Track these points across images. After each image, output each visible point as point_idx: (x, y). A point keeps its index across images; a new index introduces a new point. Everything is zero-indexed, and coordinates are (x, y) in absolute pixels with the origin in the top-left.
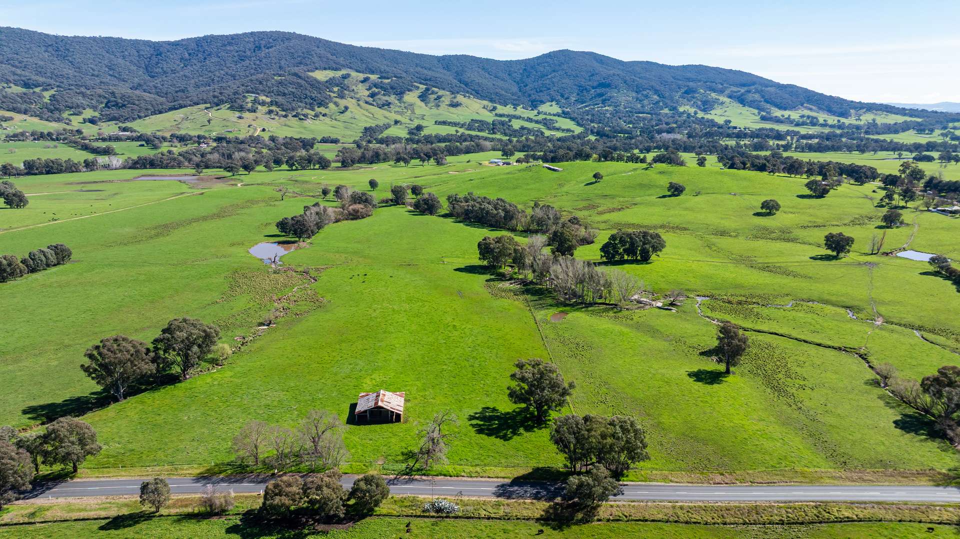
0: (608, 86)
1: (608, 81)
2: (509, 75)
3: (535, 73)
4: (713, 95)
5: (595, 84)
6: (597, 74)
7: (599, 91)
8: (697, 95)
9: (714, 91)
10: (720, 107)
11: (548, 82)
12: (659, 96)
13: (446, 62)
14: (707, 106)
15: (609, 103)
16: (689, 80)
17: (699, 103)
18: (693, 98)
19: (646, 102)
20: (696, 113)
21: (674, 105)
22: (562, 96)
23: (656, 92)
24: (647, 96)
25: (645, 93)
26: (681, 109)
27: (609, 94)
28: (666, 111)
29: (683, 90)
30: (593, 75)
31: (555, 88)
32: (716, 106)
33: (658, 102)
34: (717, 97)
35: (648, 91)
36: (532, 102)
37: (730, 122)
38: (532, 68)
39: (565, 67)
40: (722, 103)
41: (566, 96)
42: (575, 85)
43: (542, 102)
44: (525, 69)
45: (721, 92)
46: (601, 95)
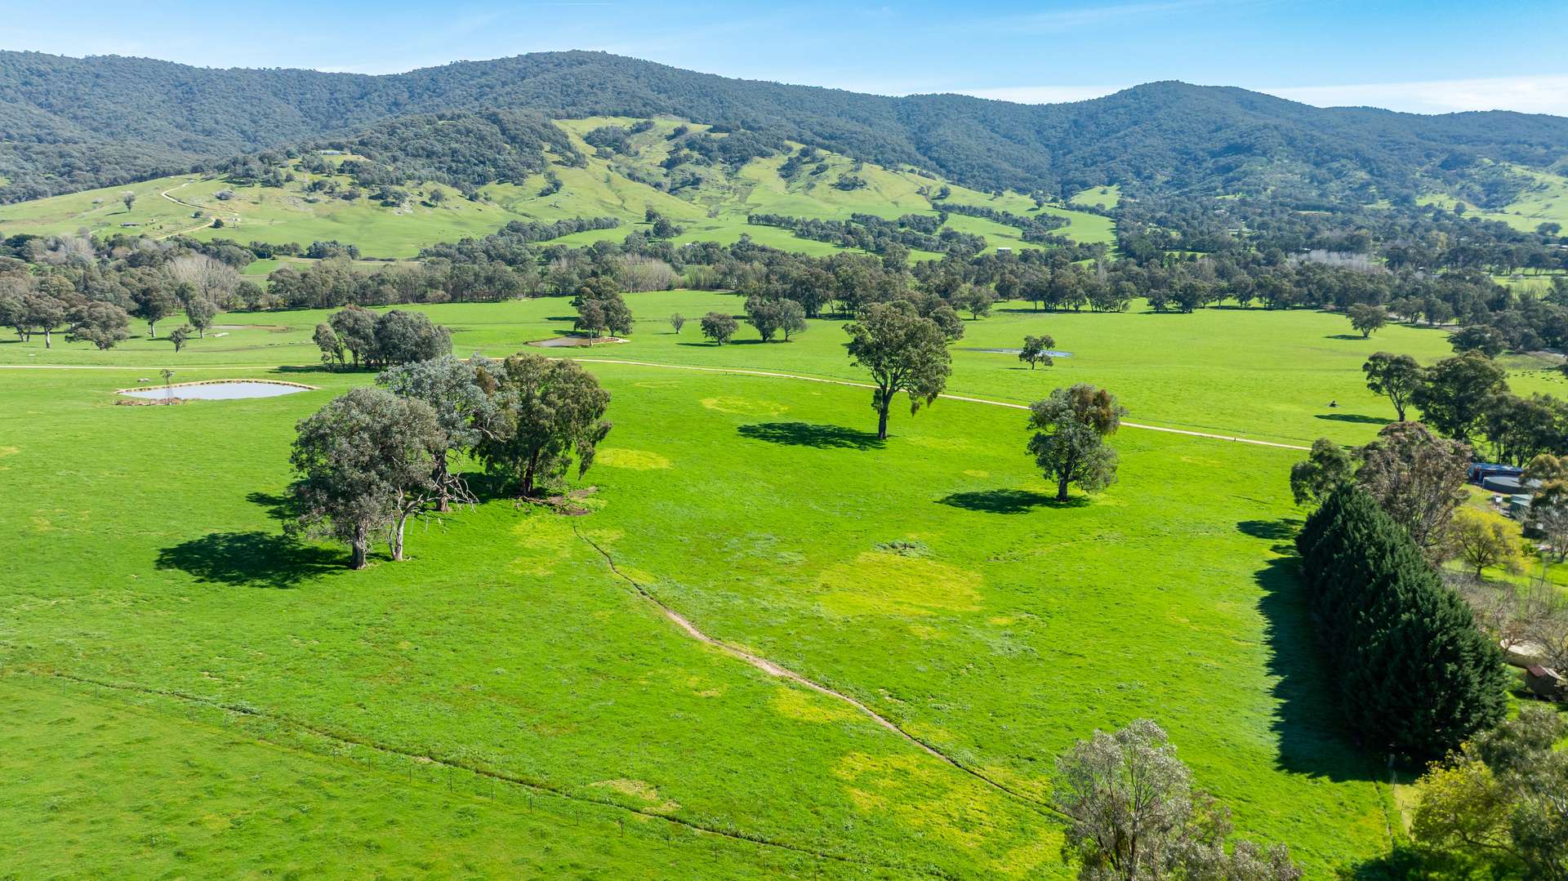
0: (1247, 149)
1: (1248, 141)
2: (1038, 132)
3: (1093, 128)
4: (1518, 170)
5: (1219, 146)
6: (1228, 126)
7: (1222, 161)
8: (1473, 171)
9: (1522, 161)
10: (1534, 196)
11: (1114, 144)
12: (1371, 172)
13: (909, 109)
14: (1496, 194)
15: (1237, 185)
16: (1457, 139)
17: (1477, 188)
18: (1462, 176)
19: (1334, 185)
20: (1459, 210)
21: (1405, 192)
22: (1138, 174)
23: (1365, 163)
24: (1339, 174)
25: (1335, 165)
26: (1421, 202)
27: (1245, 167)
28: (1383, 205)
29: (1438, 162)
30: (1219, 129)
31: (1125, 157)
32: (1522, 195)
33: (1364, 186)
34: (1528, 174)
35: (1344, 161)
36: (1064, 183)
37: (1555, 228)
38: (1091, 117)
39: (1160, 114)
40: (1542, 188)
41: (1146, 173)
42: (1174, 150)
43: (1085, 186)
44: (1075, 122)
45: (1544, 163)
46: (1228, 169)
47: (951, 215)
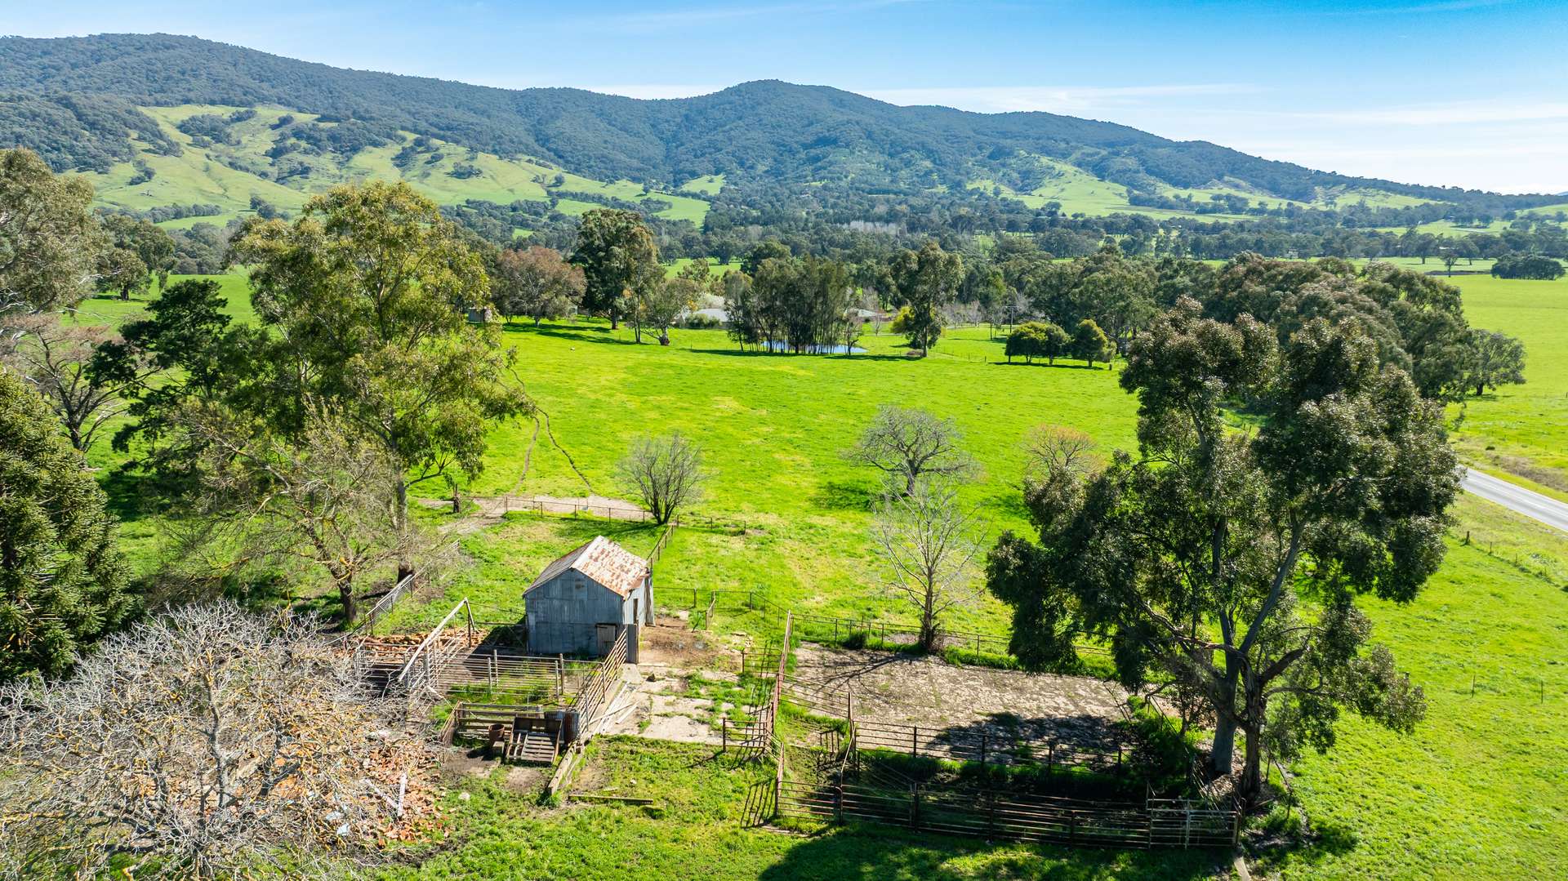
0: (833, 142)
1: (833, 134)
2: (653, 126)
3: (703, 122)
4: (1045, 160)
5: (810, 139)
6: (818, 121)
7: (813, 152)
8: (1012, 161)
9: (1048, 153)
10: (1054, 181)
11: (720, 137)
12: (934, 162)
13: (527, 102)
14: (1028, 181)
15: (823, 173)
16: (1004, 135)
17: (1015, 175)
18: (1004, 165)
19: (904, 173)
20: (997, 192)
21: (959, 177)
22: (742, 164)
23: (930, 154)
24: (908, 164)
25: (905, 155)
26: (969, 187)
27: (831, 158)
28: (942, 189)
29: (987, 152)
30: (810, 124)
31: (730, 149)
32: (1046, 181)
33: (929, 173)
34: (1051, 164)
35: (913, 152)
36: (675, 173)
37: (1058, 206)
38: (700, 113)
39: (761, 110)
40: (1060, 175)
41: (749, 163)
42: (773, 143)
43: (694, 175)
44: (687, 117)
45: (1064, 156)
46: (817, 159)
47: (561, 201)
